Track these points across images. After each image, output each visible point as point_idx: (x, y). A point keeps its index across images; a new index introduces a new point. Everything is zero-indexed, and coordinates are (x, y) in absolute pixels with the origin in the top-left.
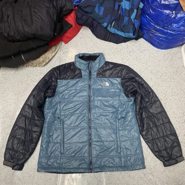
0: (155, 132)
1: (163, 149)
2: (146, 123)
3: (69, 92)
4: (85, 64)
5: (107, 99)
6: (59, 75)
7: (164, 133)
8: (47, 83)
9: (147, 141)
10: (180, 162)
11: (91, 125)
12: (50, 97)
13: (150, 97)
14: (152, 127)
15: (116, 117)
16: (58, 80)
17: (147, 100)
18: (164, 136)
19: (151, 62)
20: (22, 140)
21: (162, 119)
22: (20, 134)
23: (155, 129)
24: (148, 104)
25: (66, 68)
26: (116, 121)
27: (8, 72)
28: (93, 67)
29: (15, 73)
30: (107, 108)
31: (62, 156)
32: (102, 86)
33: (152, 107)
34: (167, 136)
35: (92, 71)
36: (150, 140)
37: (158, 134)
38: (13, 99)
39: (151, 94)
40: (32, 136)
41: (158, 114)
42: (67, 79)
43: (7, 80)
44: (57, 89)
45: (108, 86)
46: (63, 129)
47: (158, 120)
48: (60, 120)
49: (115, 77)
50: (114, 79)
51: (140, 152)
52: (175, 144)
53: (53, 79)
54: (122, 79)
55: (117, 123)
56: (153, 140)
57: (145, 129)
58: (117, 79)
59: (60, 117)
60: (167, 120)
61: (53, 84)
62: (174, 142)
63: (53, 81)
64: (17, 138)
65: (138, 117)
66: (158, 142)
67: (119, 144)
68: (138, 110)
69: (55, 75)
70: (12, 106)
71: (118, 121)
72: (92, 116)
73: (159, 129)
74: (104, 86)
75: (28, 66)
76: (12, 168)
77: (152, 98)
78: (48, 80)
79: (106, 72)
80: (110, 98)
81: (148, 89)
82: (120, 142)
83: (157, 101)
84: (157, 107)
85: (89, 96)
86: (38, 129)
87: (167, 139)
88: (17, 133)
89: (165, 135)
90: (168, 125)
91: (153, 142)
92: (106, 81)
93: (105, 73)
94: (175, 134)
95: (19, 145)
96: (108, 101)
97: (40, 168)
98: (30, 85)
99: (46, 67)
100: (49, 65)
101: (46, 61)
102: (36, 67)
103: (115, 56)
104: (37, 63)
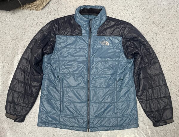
0: (150, 94)
1: (156, 110)
2: (142, 85)
3: (68, 50)
4: (86, 21)
5: (107, 60)
6: (57, 30)
7: (158, 95)
8: (46, 38)
9: (141, 101)
10: (169, 123)
11: (90, 86)
12: (48, 54)
13: (150, 59)
14: (148, 89)
15: (115, 79)
16: (57, 36)
17: (146, 60)
18: (158, 98)
19: (155, 11)
20: (22, 94)
21: (159, 81)
22: (20, 88)
23: (150, 91)
24: (147, 65)
25: (65, 22)
26: (114, 83)
27: (4, 14)
28: (93, 25)
29: (12, 16)
30: (107, 70)
31: (61, 114)
32: (102, 46)
33: (151, 69)
34: (161, 98)
35: (93, 29)
36: (144, 100)
37: (153, 96)
38: (10, 44)
39: (152, 55)
40: (32, 91)
41: (155, 76)
42: (66, 35)
43: (3, 23)
44: (56, 45)
45: (108, 46)
46: (63, 88)
47: (155, 82)
48: (60, 79)
49: (116, 36)
50: (114, 38)
51: (135, 112)
52: (168, 107)
53: (52, 34)
54: (124, 38)
55: (116, 85)
56: (147, 101)
57: (140, 90)
58: (118, 37)
59: (59, 76)
60: (163, 83)
61: (52, 39)
62: (167, 105)
63: (51, 37)
64: (17, 92)
65: (135, 79)
66: (151, 103)
67: (116, 105)
68: (136, 72)
69: (54, 30)
70: (10, 51)
71: (116, 83)
72: (91, 77)
73: (154, 91)
74: (104, 46)
75: (24, 9)
76: (14, 121)
77: (152, 59)
78: (47, 36)
79: (107, 30)
80: (110, 59)
81: (150, 50)
82: (117, 103)
83: (156, 63)
84: (156, 69)
85: (89, 56)
86: (37, 84)
87: (160, 101)
88: (17, 87)
89: (160, 97)
90: (163, 87)
91: (147, 103)
92: (106, 40)
93: (106, 32)
94: (169, 98)
95: (19, 99)
96: (107, 62)
97: (41, 123)
98: (27, 30)
99: (43, 11)
100: (46, 9)
101: (44, 4)
102: (33, 11)
103: (117, 2)
104: (34, 6)
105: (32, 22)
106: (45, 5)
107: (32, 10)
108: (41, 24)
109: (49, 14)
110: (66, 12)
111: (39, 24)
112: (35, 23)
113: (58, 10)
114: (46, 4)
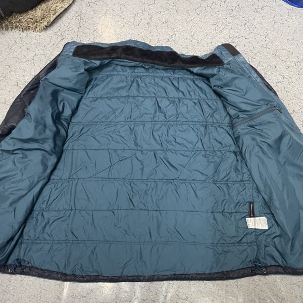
19: (277, 33)
98: (13, 69)
99: (50, 32)
100: (55, 28)
101: (50, 17)
102: (28, 32)
103: (199, 16)
104: (30, 20)
105: (25, 53)
106: (52, 19)
107: (25, 32)
108: (43, 57)
109: (60, 38)
110: (95, 35)
111: (39, 56)
112: (31, 54)
113: (80, 30)
114: (55, 17)
